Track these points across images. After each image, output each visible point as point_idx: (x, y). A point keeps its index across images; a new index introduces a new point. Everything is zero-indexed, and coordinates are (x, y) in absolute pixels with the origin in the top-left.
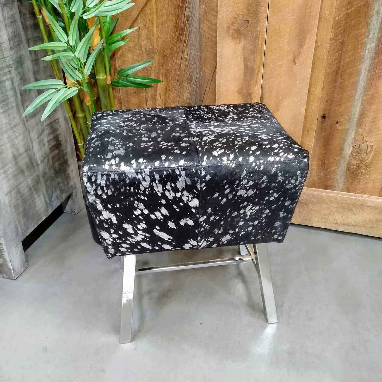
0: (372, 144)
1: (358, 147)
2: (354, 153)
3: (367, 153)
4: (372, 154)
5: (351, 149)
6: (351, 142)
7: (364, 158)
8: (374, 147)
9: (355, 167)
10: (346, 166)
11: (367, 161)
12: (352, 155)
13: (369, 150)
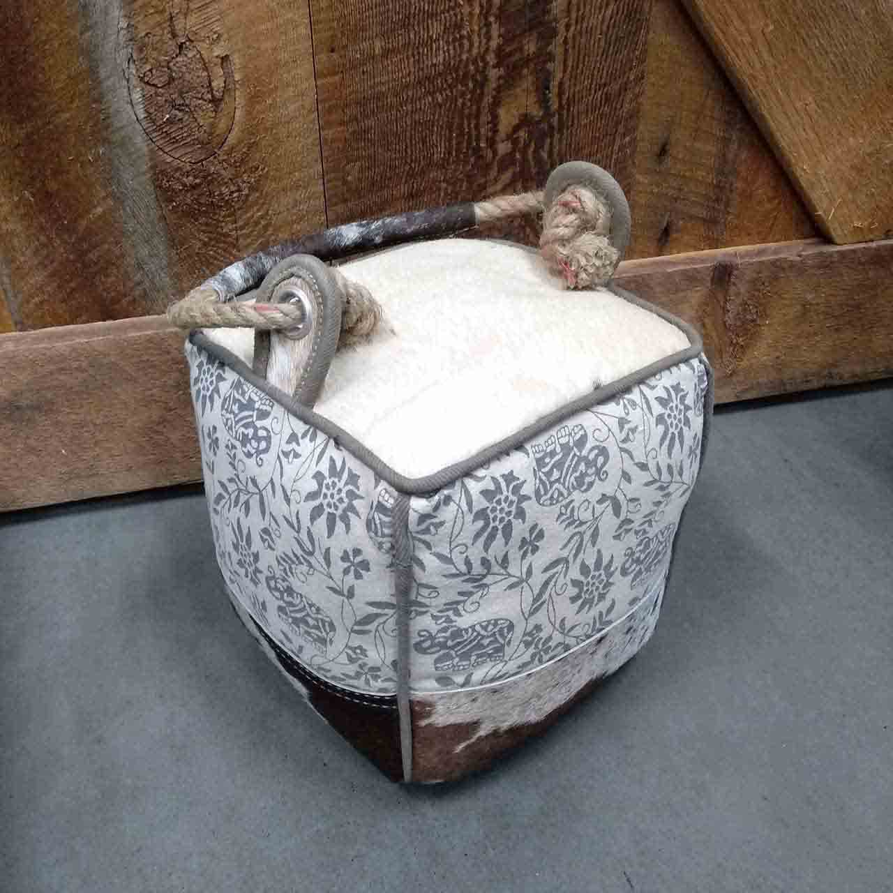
0: (218, 51)
1: (165, 79)
2: (159, 108)
3: (216, 101)
4: (240, 98)
5: (137, 96)
6: (123, 54)
7: (212, 125)
8: (236, 60)
9: (189, 180)
10: (150, 188)
11: (232, 139)
12: (154, 122)
13: (218, 84)
